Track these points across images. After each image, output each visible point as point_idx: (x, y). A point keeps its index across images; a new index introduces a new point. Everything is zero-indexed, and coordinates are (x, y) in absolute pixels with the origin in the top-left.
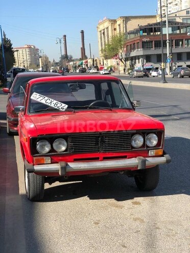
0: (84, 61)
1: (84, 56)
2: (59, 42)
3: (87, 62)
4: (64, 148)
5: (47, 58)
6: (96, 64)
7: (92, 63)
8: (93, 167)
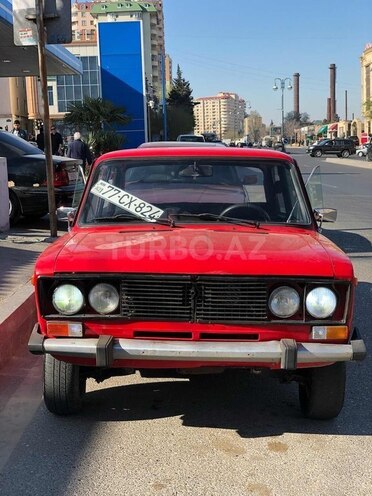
0: (329, 126)
1: (333, 116)
2: (279, 87)
3: (336, 127)
4: (112, 306)
5: (258, 118)
6: (355, 132)
7: (345, 130)
8: (173, 355)
